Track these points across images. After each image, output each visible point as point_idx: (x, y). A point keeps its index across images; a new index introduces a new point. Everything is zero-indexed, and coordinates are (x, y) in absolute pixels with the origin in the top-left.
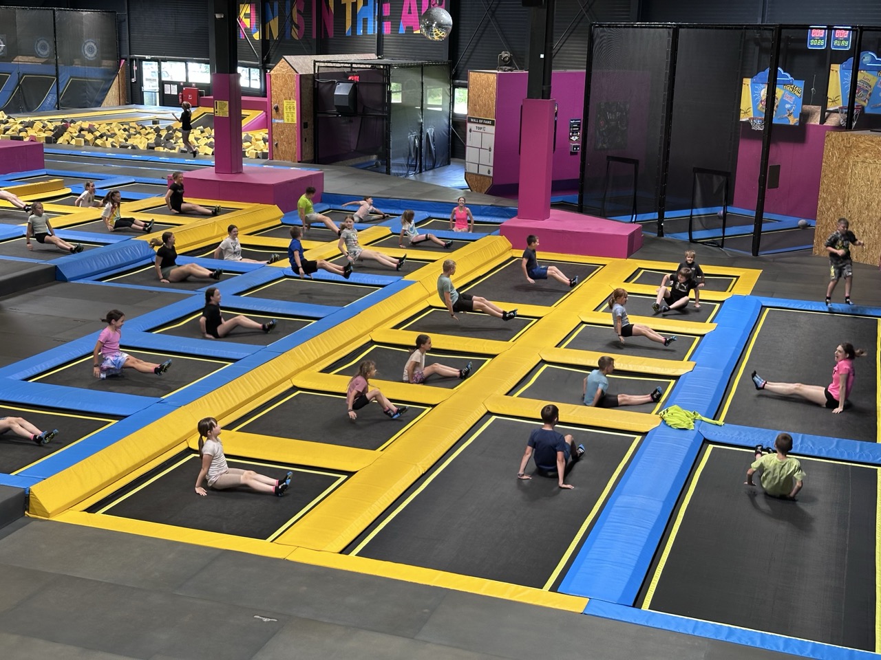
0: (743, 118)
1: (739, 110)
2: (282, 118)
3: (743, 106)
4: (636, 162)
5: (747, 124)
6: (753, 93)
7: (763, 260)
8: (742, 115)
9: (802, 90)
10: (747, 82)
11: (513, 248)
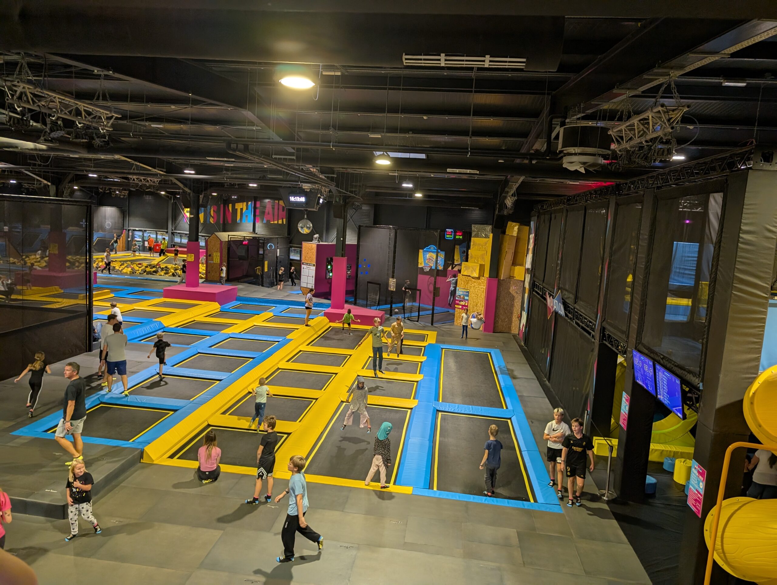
0: (420, 266)
1: (418, 263)
2: (213, 261)
3: (420, 261)
4: (379, 284)
5: (422, 268)
6: (423, 256)
7: (435, 327)
8: (419, 265)
9: (444, 256)
10: (421, 251)
11: (330, 322)
